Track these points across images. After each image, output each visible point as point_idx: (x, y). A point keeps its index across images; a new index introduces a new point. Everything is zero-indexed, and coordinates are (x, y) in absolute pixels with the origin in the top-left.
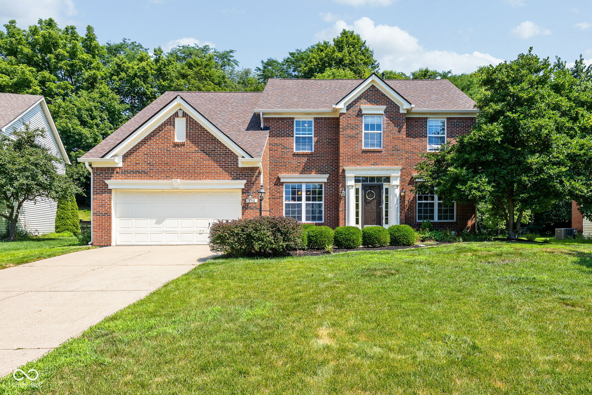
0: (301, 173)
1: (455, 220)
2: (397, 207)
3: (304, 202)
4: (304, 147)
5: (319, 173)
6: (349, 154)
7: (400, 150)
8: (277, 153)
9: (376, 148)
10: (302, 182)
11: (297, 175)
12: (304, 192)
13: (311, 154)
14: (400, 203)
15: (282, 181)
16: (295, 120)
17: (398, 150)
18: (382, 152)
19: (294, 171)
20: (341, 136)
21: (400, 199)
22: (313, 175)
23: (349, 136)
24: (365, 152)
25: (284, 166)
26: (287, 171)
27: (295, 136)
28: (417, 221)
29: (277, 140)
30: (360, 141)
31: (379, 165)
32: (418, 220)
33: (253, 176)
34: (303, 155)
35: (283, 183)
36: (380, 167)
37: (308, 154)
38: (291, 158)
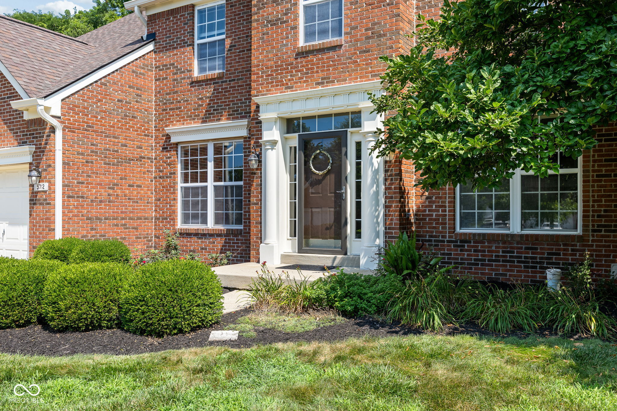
0: (204, 122)
1: (579, 231)
2: (377, 193)
3: (210, 184)
4: (212, 64)
5: (234, 119)
6: (270, 63)
7: (385, 35)
8: (166, 85)
9: (330, 39)
10: (208, 140)
11: (196, 125)
12: (211, 162)
13: (220, 77)
14: (386, 180)
15: (174, 140)
16: (197, 9)
17: (380, 36)
18: (340, 46)
19: (192, 118)
20: (254, 24)
21: (386, 171)
22: (224, 122)
23: (269, 22)
24: (302, 53)
25: (177, 109)
26: (182, 119)
27: (197, 42)
28: (458, 230)
29: (167, 58)
30: (292, 28)
31: (333, 82)
32: (461, 227)
33: (43, 137)
34: (207, 80)
35: (177, 144)
36: (337, 86)
37: (214, 79)
38: (189, 91)
